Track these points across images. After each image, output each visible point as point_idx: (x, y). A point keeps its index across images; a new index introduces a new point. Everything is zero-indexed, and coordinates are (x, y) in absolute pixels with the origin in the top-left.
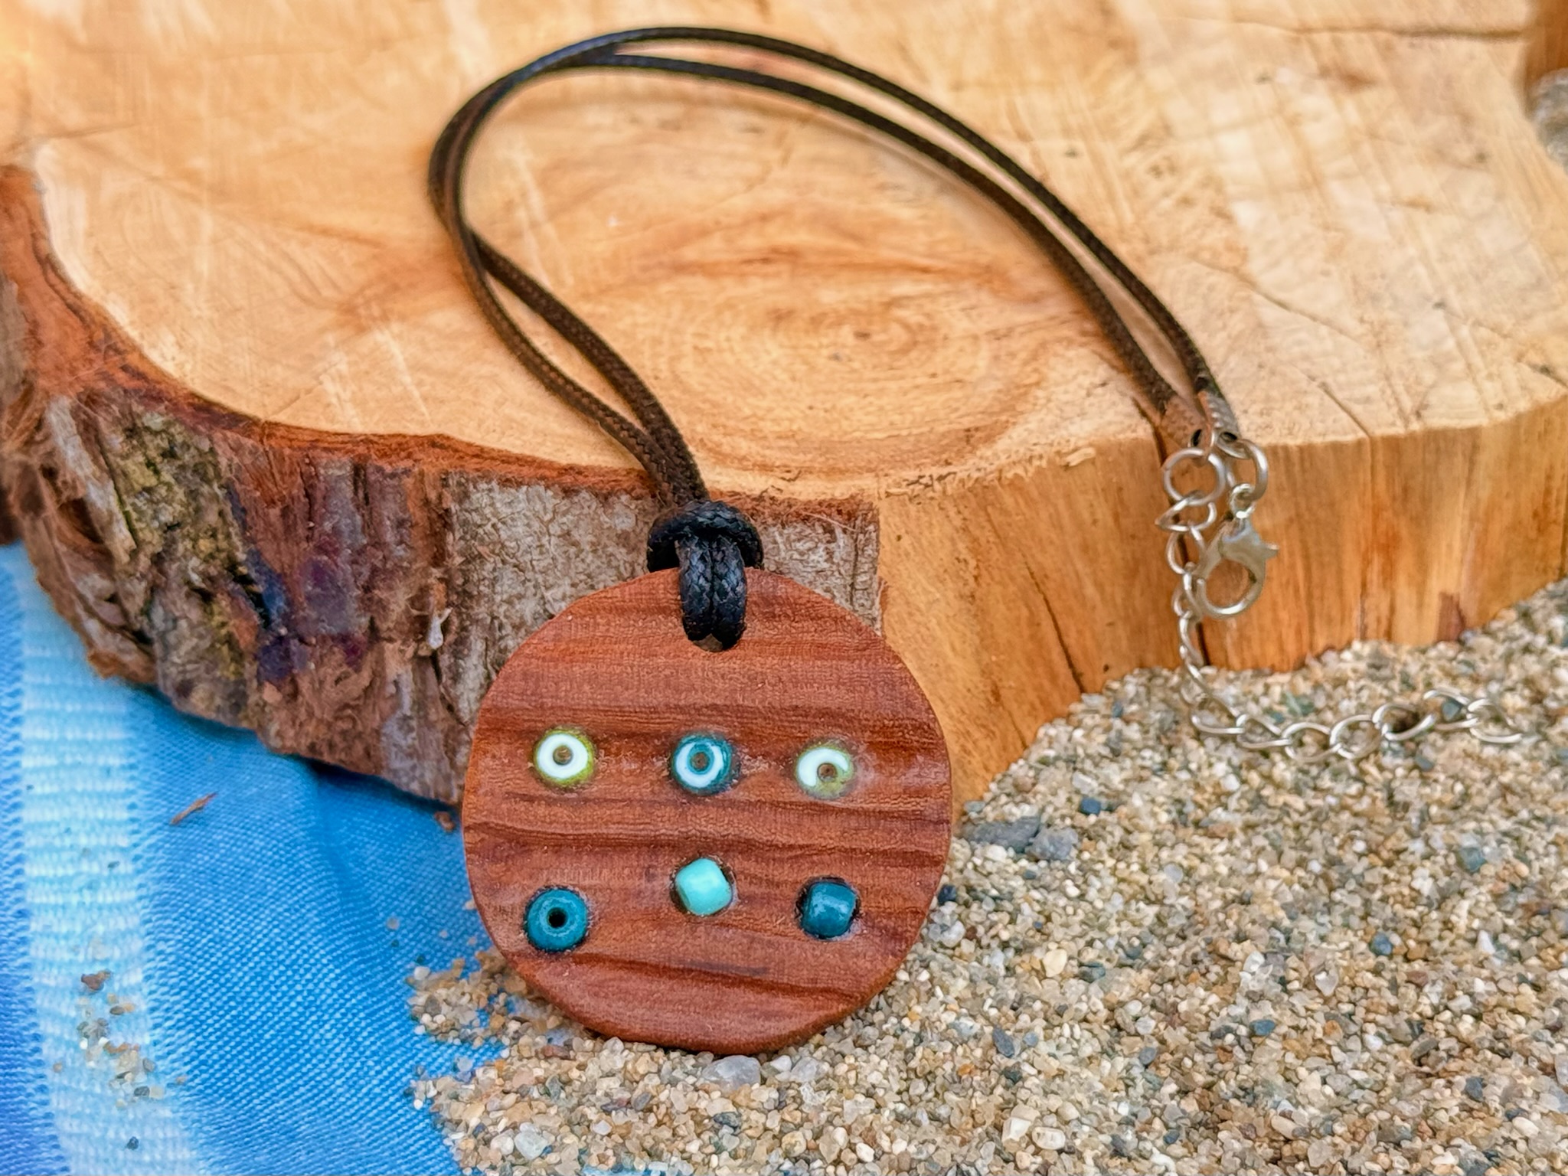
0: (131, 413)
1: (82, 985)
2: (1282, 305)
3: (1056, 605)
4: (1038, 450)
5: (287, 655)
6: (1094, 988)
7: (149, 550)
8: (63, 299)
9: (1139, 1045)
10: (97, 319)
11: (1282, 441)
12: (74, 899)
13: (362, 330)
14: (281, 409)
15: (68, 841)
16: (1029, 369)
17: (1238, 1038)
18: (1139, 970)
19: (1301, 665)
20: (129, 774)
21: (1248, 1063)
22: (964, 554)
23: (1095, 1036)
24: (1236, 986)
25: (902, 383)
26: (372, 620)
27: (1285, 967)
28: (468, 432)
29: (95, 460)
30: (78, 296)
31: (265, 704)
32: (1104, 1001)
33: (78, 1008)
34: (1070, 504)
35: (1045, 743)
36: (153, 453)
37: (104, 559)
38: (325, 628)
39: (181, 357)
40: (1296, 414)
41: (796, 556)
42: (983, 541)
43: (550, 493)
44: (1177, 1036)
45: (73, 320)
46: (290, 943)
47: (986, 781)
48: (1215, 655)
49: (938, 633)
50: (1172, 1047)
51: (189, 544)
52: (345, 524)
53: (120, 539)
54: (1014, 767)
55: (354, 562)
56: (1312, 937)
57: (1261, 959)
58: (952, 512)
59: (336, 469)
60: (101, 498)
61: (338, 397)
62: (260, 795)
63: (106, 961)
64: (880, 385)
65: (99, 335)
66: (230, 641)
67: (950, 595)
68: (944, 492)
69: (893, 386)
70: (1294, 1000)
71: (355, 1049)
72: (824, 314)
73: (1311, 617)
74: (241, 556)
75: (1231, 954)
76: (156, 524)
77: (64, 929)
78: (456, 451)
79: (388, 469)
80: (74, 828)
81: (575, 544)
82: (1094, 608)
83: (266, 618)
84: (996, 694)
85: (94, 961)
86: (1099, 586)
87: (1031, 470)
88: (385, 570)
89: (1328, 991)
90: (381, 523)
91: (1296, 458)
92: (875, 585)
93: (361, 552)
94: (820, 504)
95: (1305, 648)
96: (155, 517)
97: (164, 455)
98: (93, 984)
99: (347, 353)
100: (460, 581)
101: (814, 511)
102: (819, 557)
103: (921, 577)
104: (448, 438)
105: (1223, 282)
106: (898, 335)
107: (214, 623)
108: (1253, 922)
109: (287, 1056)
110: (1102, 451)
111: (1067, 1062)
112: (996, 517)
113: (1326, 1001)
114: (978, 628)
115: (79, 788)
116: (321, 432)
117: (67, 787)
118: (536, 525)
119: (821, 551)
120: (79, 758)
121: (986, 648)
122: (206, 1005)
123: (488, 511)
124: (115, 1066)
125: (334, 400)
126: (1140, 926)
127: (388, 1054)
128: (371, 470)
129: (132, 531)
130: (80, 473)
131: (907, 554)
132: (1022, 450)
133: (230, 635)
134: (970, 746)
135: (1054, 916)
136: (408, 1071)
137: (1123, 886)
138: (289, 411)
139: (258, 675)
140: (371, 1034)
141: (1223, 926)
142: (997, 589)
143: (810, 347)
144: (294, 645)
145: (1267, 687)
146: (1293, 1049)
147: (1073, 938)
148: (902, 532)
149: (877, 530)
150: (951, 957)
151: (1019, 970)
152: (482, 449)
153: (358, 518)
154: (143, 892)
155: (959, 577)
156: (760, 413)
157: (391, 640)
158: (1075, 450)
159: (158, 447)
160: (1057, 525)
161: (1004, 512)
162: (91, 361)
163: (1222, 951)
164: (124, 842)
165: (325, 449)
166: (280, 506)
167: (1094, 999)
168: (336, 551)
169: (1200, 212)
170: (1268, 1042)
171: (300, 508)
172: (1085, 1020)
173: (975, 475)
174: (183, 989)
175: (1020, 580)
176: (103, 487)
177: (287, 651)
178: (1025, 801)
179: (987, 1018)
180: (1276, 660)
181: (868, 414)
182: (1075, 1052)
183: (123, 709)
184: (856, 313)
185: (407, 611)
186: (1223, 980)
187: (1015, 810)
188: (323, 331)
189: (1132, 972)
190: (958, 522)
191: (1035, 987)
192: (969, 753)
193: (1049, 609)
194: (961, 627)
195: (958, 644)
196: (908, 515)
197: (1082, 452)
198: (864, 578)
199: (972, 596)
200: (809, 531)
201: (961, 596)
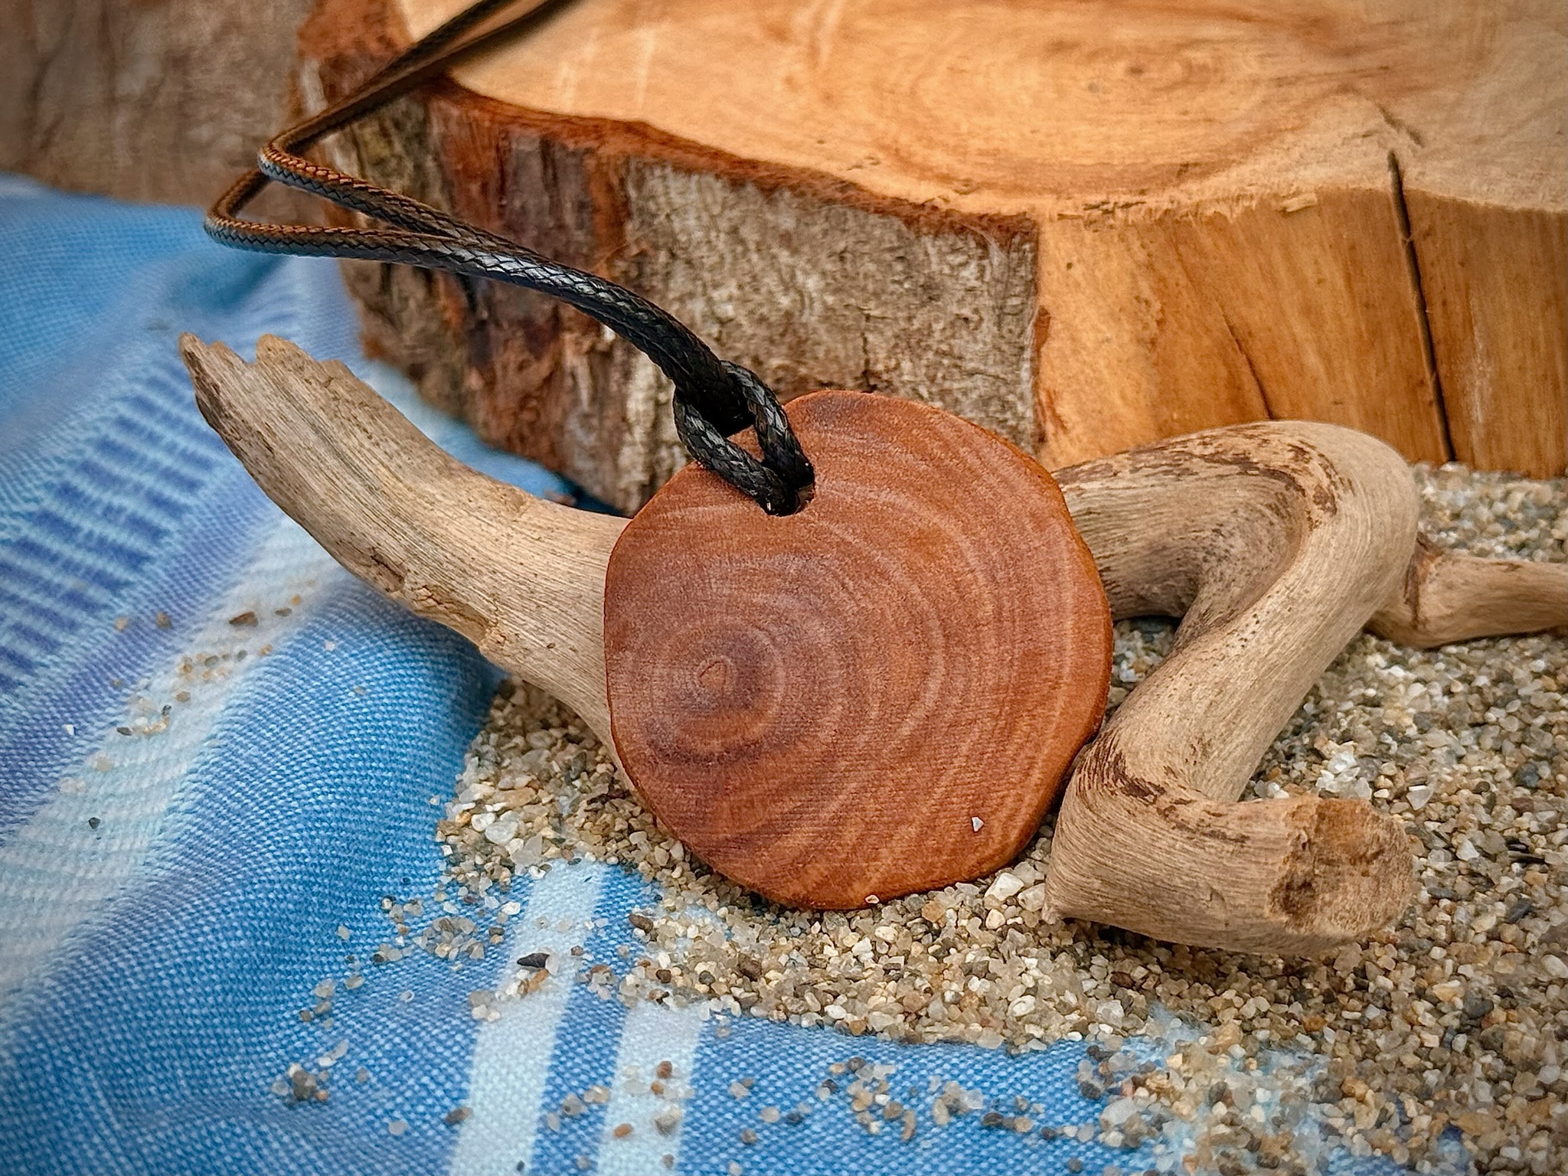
3: (1265, 369)
4: (1253, 190)
5: (486, 340)
16: (1293, 115)
19: (1558, 474)
22: (1147, 293)
25: (1147, 117)
26: (555, 308)
28: (670, 122)
31: (473, 391)
34: (1288, 256)
36: (389, 124)
38: (514, 312)
41: (947, 270)
42: (1171, 282)
43: (719, 185)
48: (1462, 452)
49: (1107, 376)
52: (532, 203)
58: (1136, 245)
59: (525, 143)
61: (566, 81)
64: (1122, 117)
67: (1126, 337)
68: (1128, 221)
72: (1108, 48)
78: (646, 136)
79: (571, 146)
81: (742, 242)
82: (1315, 380)
86: (1326, 358)
87: (1238, 210)
90: (564, 205)
91: (1554, 228)
92: (1029, 312)
93: (545, 234)
94: (981, 217)
97: (396, 126)
99: (602, 45)
101: (972, 224)
102: (970, 273)
103: (1091, 312)
104: (647, 125)
107: (436, 307)
110: (1328, 199)
112: (1193, 260)
114: (1158, 379)
118: (706, 220)
119: (973, 267)
121: (1167, 403)
123: (662, 200)
125: (560, 83)
128: (558, 148)
131: (1078, 285)
132: (1233, 189)
139: (467, 361)
142: (1187, 341)
143: (1072, 77)
145: (1508, 492)
148: (1075, 259)
149: (1035, 250)
152: (672, 137)
153: (546, 198)
155: (1137, 318)
156: (977, 131)
157: (570, 330)
158: (1295, 194)
159: (392, 117)
160: (1268, 276)
161: (1200, 252)
162: (355, 31)
165: (523, 125)
166: (480, 181)
168: (522, 231)
171: (495, 184)
173: (1166, 206)
175: (1217, 334)
177: (486, 335)
181: (1090, 141)
184: (1142, 50)
190: (1141, 256)
193: (1254, 372)
194: (1136, 375)
195: (1130, 393)
196: (1082, 239)
197: (1302, 197)
198: (1015, 301)
199: (1153, 342)
200: (960, 244)
201: (1140, 341)
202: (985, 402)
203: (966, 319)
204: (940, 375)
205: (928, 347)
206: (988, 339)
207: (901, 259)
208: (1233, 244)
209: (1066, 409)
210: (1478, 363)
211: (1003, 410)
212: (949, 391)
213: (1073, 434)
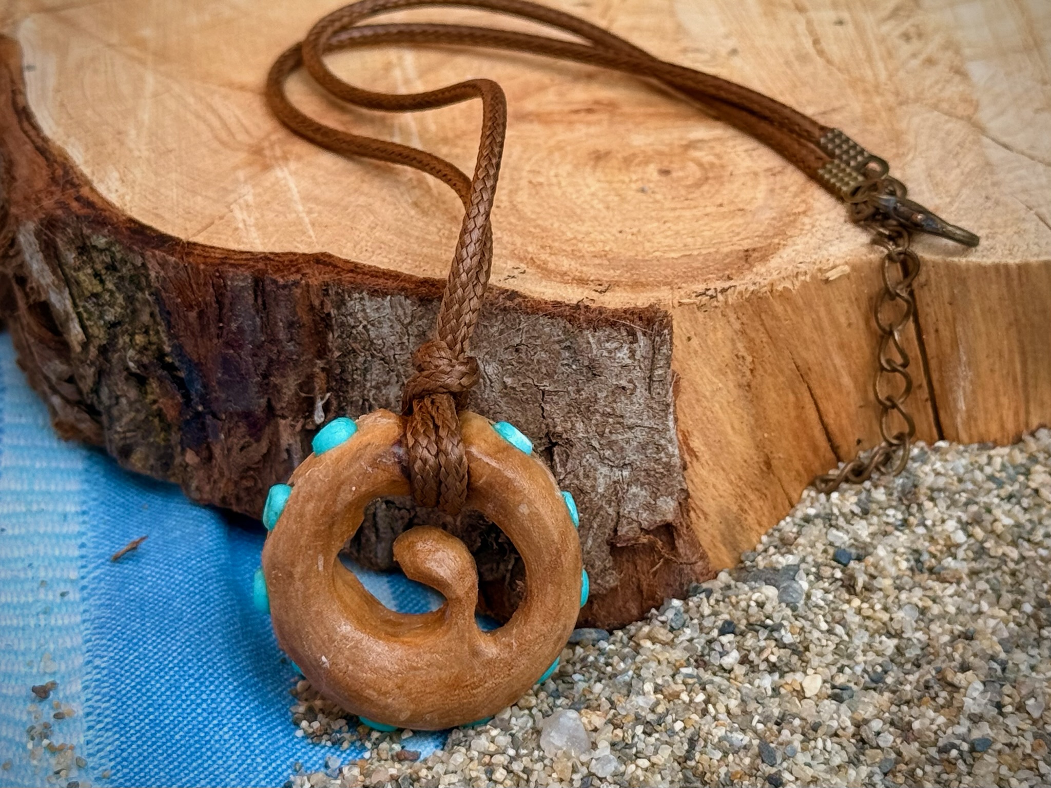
0: (82, 234)
1: (34, 695)
2: (1006, 146)
3: (818, 392)
4: (803, 267)
5: (203, 427)
6: (844, 707)
7: (97, 342)
8: (33, 142)
9: (879, 755)
10: (59, 159)
11: (1003, 261)
12: (32, 622)
13: (266, 168)
14: (199, 232)
15: (30, 574)
16: (798, 200)
17: (961, 753)
18: (881, 693)
19: (1018, 440)
20: (81, 519)
21: (969, 774)
22: (743, 352)
23: (843, 748)
24: (960, 709)
25: (695, 211)
26: (269, 401)
27: (1001, 694)
28: (346, 252)
29: (54, 272)
30: (45, 140)
31: (187, 465)
32: (851, 718)
33: (29, 713)
34: (829, 312)
35: (808, 503)
36: (99, 267)
37: (62, 348)
38: (232, 407)
39: (122, 190)
40: (1016, 237)
41: (605, 354)
42: (758, 341)
43: (409, 301)
44: (911, 750)
45: (41, 160)
46: (200, 660)
47: (760, 535)
48: (948, 431)
49: (721, 415)
50: (907, 759)
51: (127, 338)
52: (247, 325)
53: (75, 333)
54: (782, 523)
55: (255, 355)
56: (1023, 667)
57: (981, 687)
58: (732, 318)
59: (241, 280)
60: (61, 301)
61: (244, 221)
62: (182, 537)
63: (54, 673)
64: (677, 213)
65: (60, 172)
66: (160, 414)
67: (731, 385)
68: (726, 302)
69: (687, 214)
70: (1008, 721)
71: (247, 748)
72: (634, 155)
73: (1027, 401)
74: (167, 349)
75: (956, 682)
76: (102, 322)
77: (22, 647)
78: (335, 266)
79: (281, 281)
80: (35, 564)
82: (848, 394)
83: (187, 397)
84: (768, 464)
85: (45, 673)
86: (854, 377)
87: (798, 284)
88: (279, 362)
89: (1036, 714)
90: (276, 324)
91: (1015, 275)
92: (669, 378)
93: (260, 346)
94: (625, 312)
95: (1022, 426)
96: (101, 317)
97: (107, 268)
98: (42, 693)
99: (254, 186)
100: (338, 371)
101: (620, 318)
102: (623, 355)
103: (707, 371)
104: (330, 256)
105: (958, 129)
106: (693, 171)
107: (147, 401)
108: (975, 655)
109: (192, 754)
110: (854, 268)
111: (819, 770)
112: (769, 323)
113: (1034, 722)
114: (754, 411)
115: (42, 531)
116: (229, 251)
117: (32, 529)
118: (398, 328)
119: (625, 350)
120: (43, 506)
121: (760, 427)
122: (130, 710)
123: (360, 315)
124: (53, 762)
125: (241, 225)
126: (883, 655)
127: (273, 753)
128: (268, 282)
129: (84, 327)
130: (43, 282)
131: (696, 352)
132: (790, 268)
133: (160, 410)
134: (746, 506)
135: (812, 646)
136: (288, 767)
137: (868, 623)
138: (204, 234)
139: (181, 442)
140: (260, 736)
141: (950, 657)
142: (769, 380)
143: (623, 182)
144: (209, 419)
145: (990, 458)
146: (1006, 763)
147: (827, 666)
148: (692, 334)
149: (671, 333)
150: (728, 679)
151: (783, 691)
152: (356, 265)
153: (258, 319)
154: (87, 616)
155: (737, 370)
156: (580, 237)
157: (284, 417)
158: (834, 267)
159: (103, 262)
160: (818, 327)
161: (775, 317)
162: (52, 193)
163: (949, 678)
164: (74, 575)
165: (232, 265)
166: (196, 310)
167: (843, 717)
168: (241, 346)
169: (941, 69)
170: (986, 757)
171: (212, 312)
172: (836, 735)
173: (752, 288)
174: (112, 697)
175: (788, 372)
176: (61, 292)
177: (203, 424)
178: (790, 552)
179: (755, 731)
180: (999, 436)
181: (667, 237)
182: (826, 762)
183: (80, 465)
184: (661, 153)
185: (297, 394)
186: (949, 704)
187: (781, 559)
188: (235, 168)
189: (876, 695)
190: (737, 326)
191: (796, 706)
192: (745, 511)
193: (812, 395)
194: (740, 411)
195: (737, 425)
196: (696, 320)
197: (839, 269)
198: (660, 372)
199: (749, 386)
200: (615, 334)
201: (740, 386)
202: (643, 447)
203: (624, 388)
204: (607, 430)
205: (597, 411)
206: (641, 401)
207: (568, 348)
208: (796, 309)
209: (696, 443)
210: (962, 371)
211: (658, 451)
212: (616, 442)
213: (703, 460)
